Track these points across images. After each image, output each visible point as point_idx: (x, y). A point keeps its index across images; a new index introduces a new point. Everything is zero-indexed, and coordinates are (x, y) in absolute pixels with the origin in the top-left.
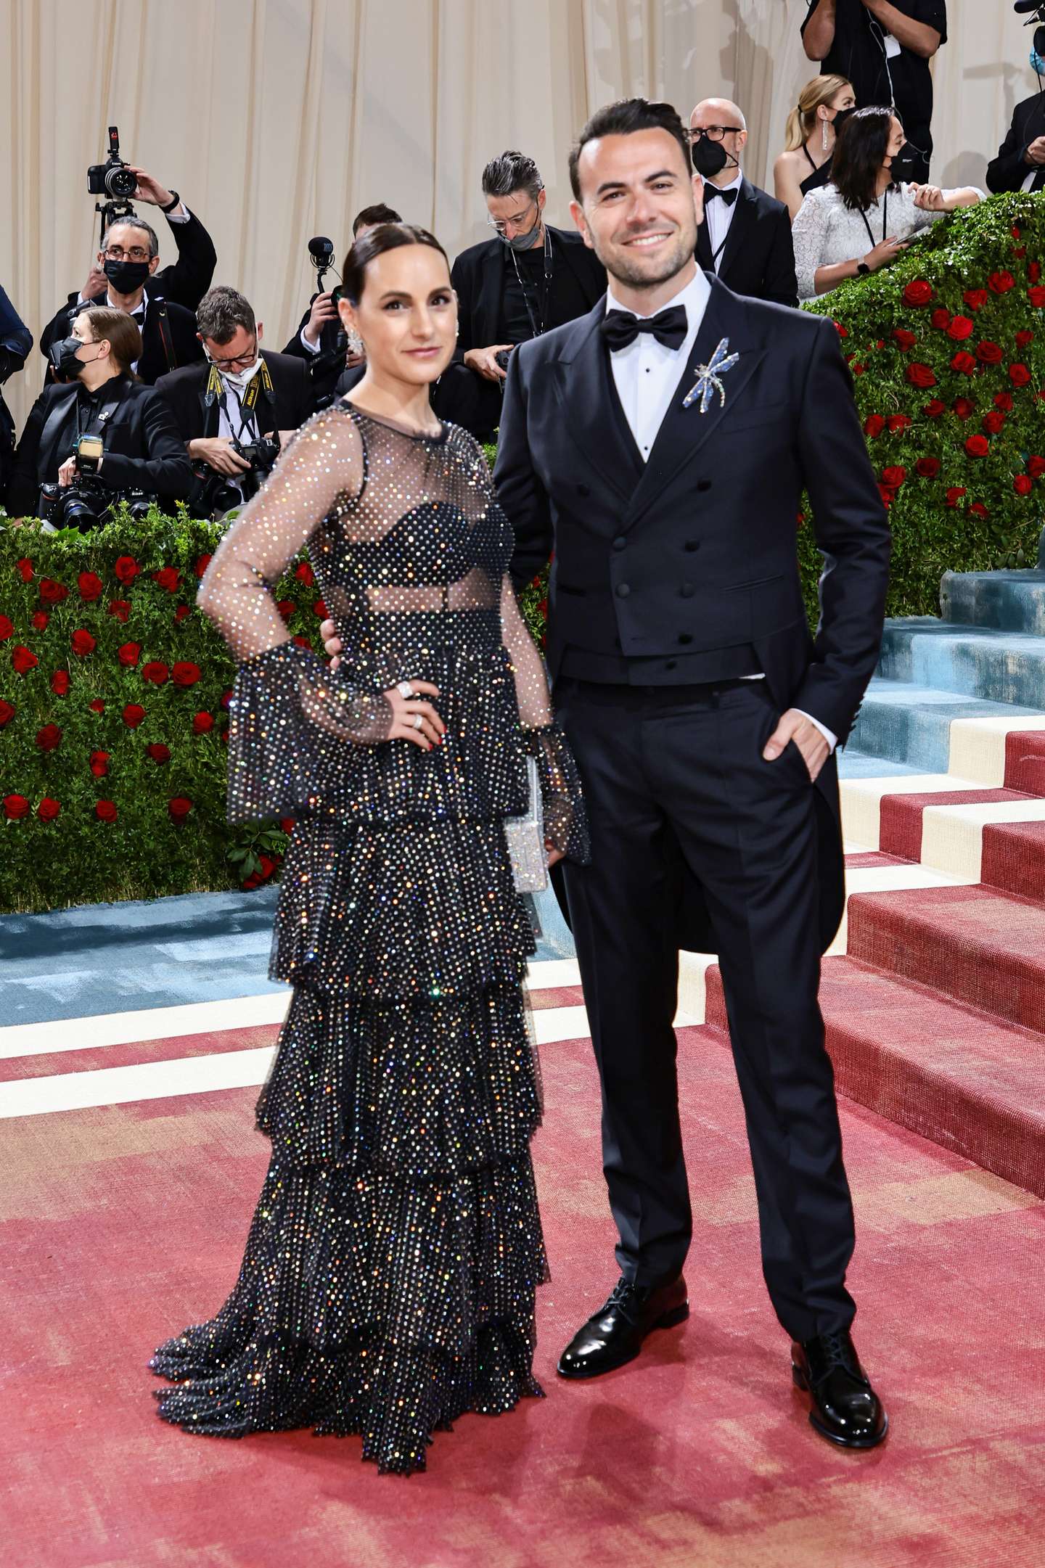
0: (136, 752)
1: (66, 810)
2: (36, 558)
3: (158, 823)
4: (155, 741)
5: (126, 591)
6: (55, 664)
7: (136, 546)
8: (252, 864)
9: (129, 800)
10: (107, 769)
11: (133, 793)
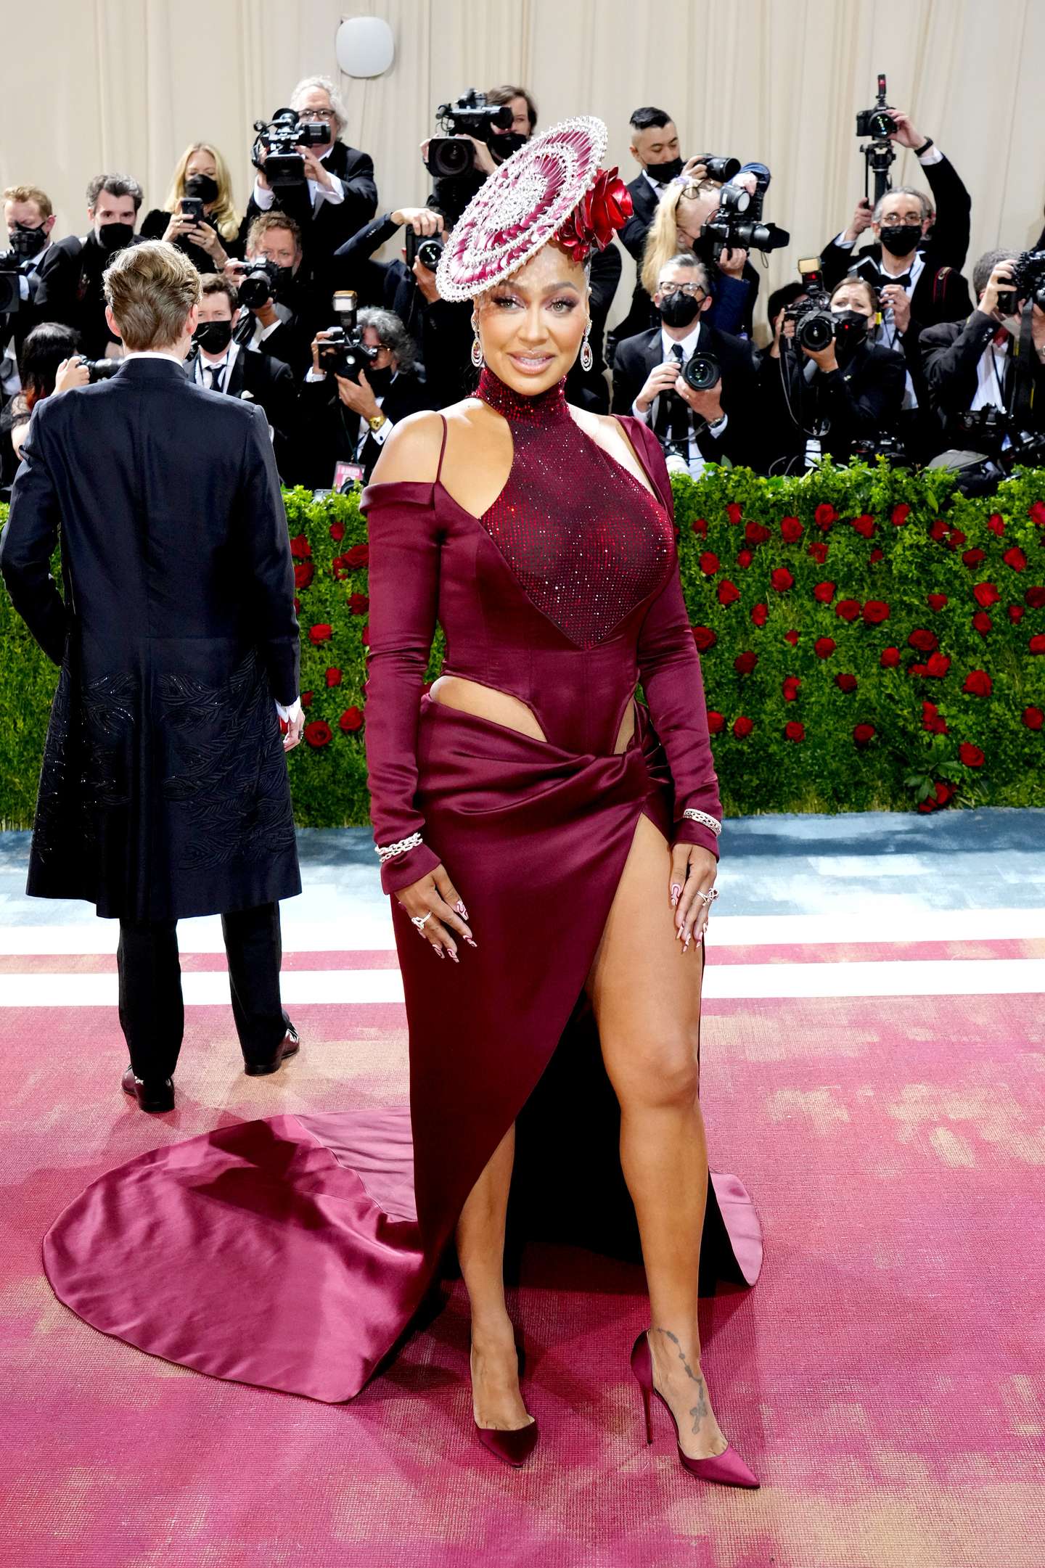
0: (826, 680)
1: (759, 728)
2: (744, 503)
3: (843, 746)
4: (844, 672)
5: (826, 535)
6: (755, 599)
7: (836, 496)
8: (927, 790)
9: (817, 723)
10: (797, 695)
11: (821, 717)
